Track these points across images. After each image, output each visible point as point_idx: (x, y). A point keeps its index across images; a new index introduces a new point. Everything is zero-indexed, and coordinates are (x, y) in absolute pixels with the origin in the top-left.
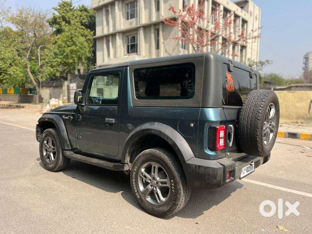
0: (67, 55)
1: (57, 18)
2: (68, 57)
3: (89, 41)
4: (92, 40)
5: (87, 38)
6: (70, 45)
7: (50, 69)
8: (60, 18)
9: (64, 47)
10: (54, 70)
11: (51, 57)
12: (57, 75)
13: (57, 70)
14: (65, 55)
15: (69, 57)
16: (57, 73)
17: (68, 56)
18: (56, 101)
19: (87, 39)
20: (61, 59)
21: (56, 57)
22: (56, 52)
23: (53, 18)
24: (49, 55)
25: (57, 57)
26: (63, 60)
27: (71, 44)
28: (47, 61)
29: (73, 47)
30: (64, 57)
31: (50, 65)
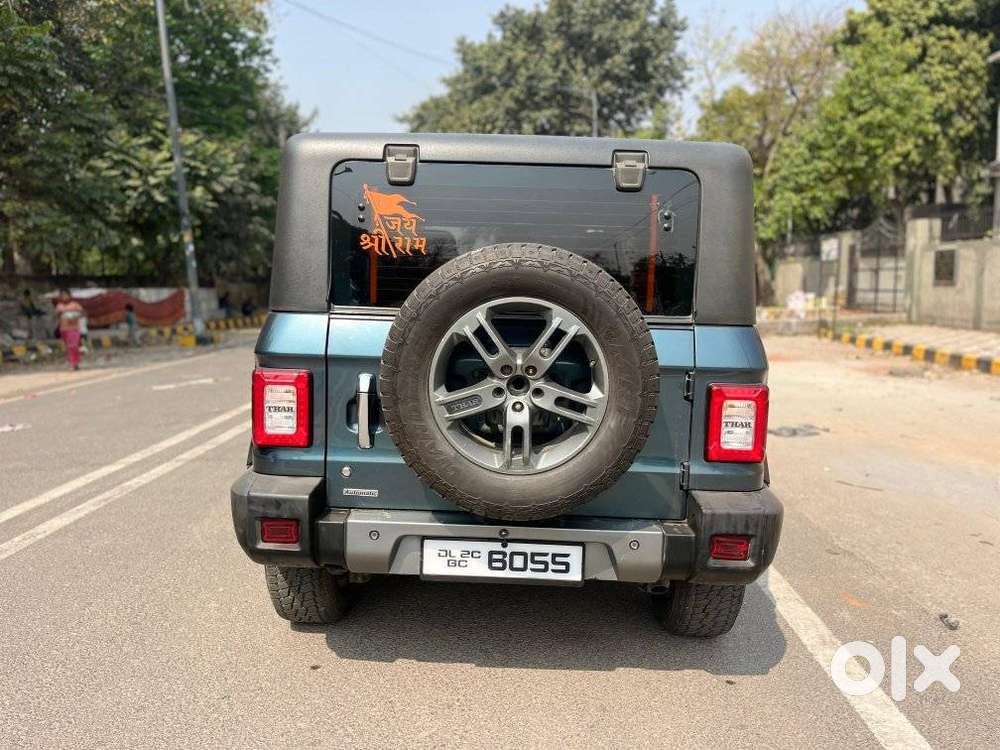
0: (851, 144)
1: (858, 24)
2: (853, 151)
3: (971, 76)
4: (981, 73)
5: (961, 67)
6: (862, 108)
7: (790, 200)
8: (868, 20)
9: (843, 118)
10: (803, 199)
11: (798, 161)
12: (812, 216)
13: (815, 201)
14: (842, 146)
15: (859, 149)
16: (812, 210)
17: (855, 147)
18: (807, 300)
19: (962, 72)
20: (828, 160)
21: (814, 157)
22: (816, 139)
23: (845, 27)
24: (792, 155)
25: (819, 158)
26: (834, 164)
27: (867, 102)
28: (783, 172)
29: (871, 113)
30: (839, 154)
31: (791, 184)
